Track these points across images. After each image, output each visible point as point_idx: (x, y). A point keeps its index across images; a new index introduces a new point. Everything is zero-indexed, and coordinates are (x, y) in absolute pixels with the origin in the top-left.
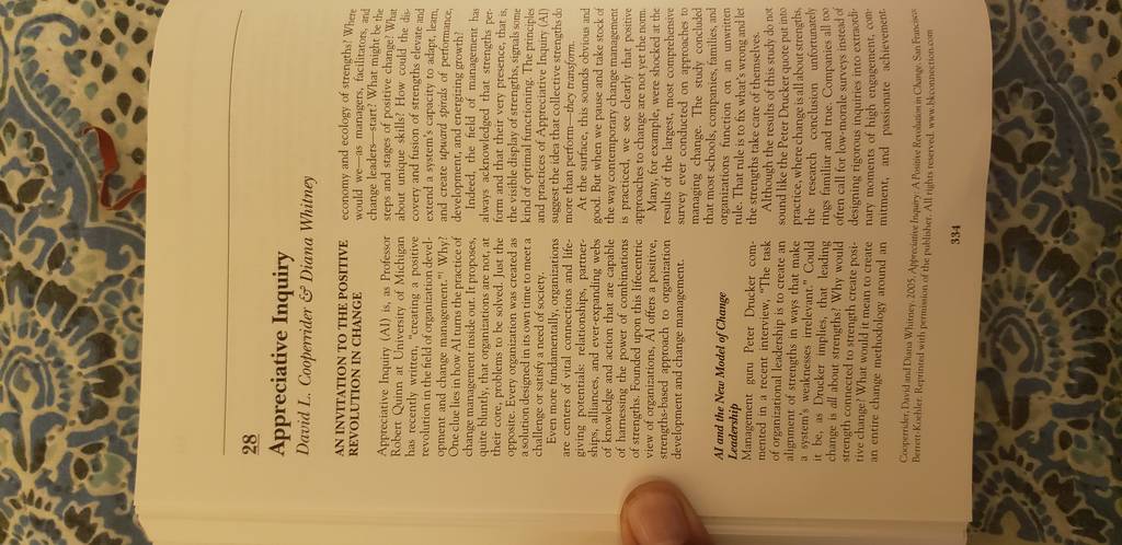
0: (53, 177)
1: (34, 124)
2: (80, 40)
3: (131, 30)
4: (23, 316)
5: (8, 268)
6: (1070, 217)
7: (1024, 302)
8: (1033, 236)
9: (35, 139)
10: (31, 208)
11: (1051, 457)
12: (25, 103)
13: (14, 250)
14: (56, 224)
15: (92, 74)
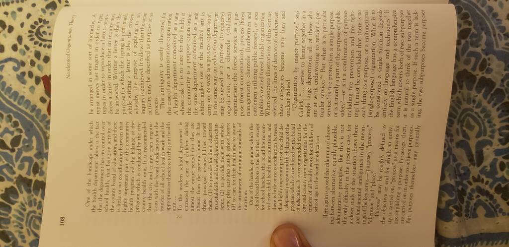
0: (25, 132)
1: (11, 111)
2: (21, 67)
3: (42, 57)
4: (29, 198)
5: (15, 178)
6: (487, 60)
7: (472, 105)
8: (471, 73)
9: (13, 117)
10: (18, 149)
11: (496, 176)
12: (4, 102)
13: (15, 169)
14: (31, 154)
15: (31, 82)
